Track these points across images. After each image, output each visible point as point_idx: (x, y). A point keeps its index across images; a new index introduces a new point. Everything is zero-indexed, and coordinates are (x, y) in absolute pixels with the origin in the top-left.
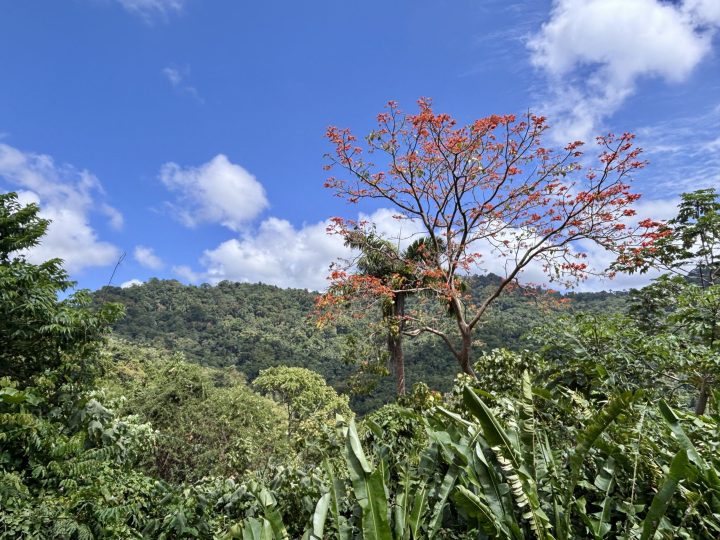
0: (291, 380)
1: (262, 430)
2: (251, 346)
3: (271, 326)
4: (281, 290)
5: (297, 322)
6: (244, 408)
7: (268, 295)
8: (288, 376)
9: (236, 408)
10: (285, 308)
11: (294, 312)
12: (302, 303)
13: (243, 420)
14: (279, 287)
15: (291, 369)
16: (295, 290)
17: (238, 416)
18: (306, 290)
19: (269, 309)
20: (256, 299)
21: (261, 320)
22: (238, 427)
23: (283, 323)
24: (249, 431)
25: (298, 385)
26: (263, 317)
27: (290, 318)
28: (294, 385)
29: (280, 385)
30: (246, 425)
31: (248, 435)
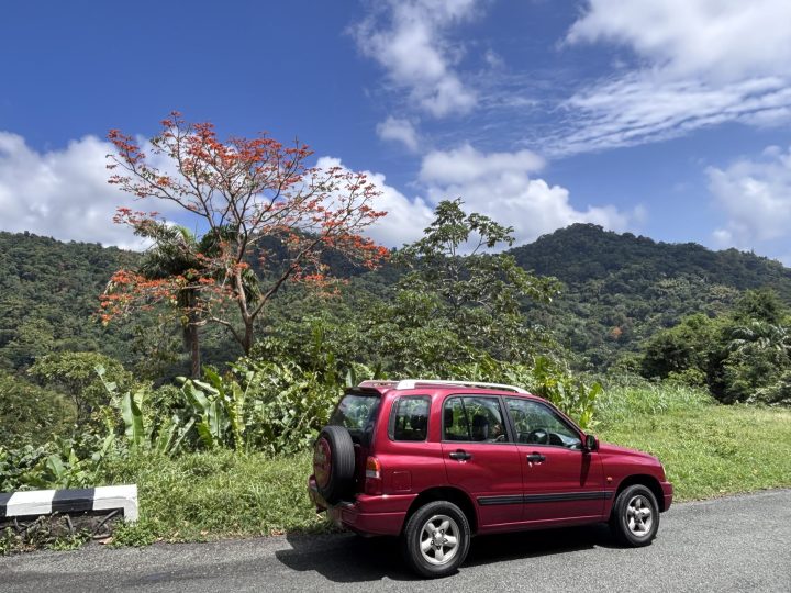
0: (79, 368)
1: (44, 424)
2: (16, 322)
3: (47, 293)
4: (60, 243)
5: (86, 289)
6: (19, 401)
7: (40, 251)
8: (74, 363)
9: (9, 402)
10: (67, 268)
11: (81, 273)
12: (94, 262)
13: (18, 414)
14: (57, 239)
15: (77, 355)
16: (82, 244)
17: (11, 410)
18: (99, 245)
19: (43, 270)
20: (21, 255)
21: (31, 285)
22: (12, 422)
23: (65, 289)
24: (27, 425)
25: (87, 374)
26: (33, 280)
27: (76, 282)
28: (83, 374)
29: (64, 373)
30: (23, 419)
31: (27, 430)
